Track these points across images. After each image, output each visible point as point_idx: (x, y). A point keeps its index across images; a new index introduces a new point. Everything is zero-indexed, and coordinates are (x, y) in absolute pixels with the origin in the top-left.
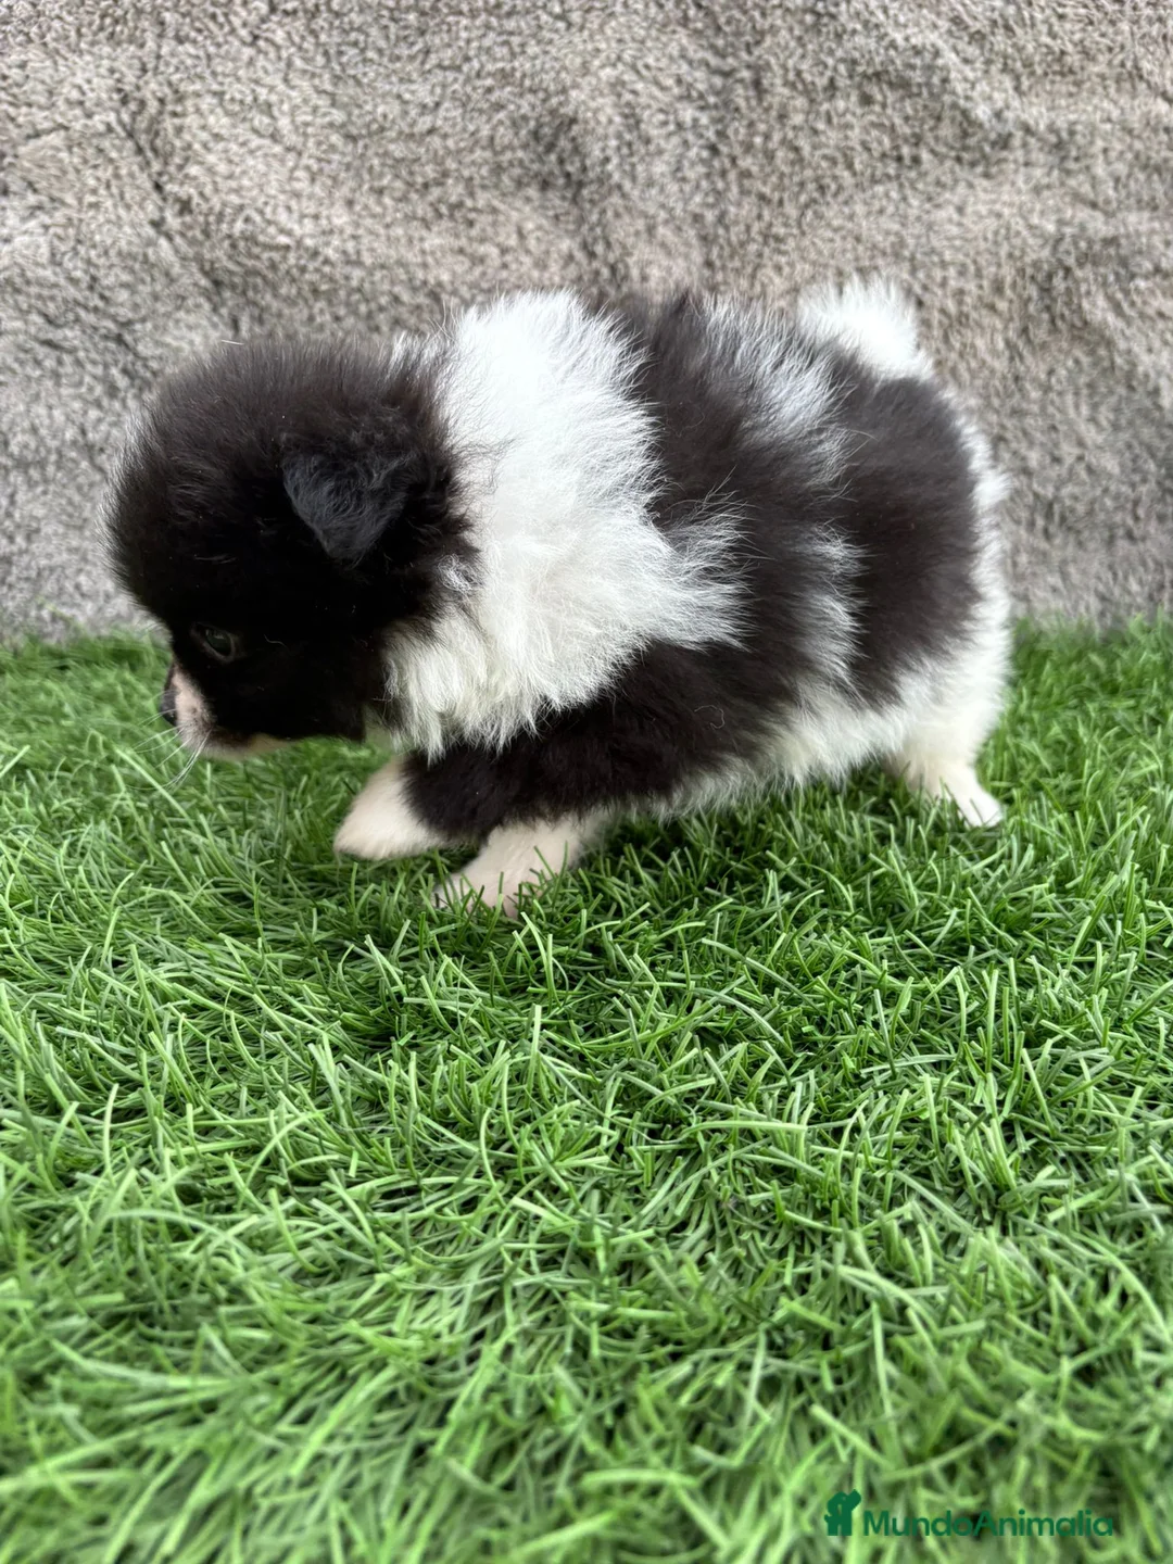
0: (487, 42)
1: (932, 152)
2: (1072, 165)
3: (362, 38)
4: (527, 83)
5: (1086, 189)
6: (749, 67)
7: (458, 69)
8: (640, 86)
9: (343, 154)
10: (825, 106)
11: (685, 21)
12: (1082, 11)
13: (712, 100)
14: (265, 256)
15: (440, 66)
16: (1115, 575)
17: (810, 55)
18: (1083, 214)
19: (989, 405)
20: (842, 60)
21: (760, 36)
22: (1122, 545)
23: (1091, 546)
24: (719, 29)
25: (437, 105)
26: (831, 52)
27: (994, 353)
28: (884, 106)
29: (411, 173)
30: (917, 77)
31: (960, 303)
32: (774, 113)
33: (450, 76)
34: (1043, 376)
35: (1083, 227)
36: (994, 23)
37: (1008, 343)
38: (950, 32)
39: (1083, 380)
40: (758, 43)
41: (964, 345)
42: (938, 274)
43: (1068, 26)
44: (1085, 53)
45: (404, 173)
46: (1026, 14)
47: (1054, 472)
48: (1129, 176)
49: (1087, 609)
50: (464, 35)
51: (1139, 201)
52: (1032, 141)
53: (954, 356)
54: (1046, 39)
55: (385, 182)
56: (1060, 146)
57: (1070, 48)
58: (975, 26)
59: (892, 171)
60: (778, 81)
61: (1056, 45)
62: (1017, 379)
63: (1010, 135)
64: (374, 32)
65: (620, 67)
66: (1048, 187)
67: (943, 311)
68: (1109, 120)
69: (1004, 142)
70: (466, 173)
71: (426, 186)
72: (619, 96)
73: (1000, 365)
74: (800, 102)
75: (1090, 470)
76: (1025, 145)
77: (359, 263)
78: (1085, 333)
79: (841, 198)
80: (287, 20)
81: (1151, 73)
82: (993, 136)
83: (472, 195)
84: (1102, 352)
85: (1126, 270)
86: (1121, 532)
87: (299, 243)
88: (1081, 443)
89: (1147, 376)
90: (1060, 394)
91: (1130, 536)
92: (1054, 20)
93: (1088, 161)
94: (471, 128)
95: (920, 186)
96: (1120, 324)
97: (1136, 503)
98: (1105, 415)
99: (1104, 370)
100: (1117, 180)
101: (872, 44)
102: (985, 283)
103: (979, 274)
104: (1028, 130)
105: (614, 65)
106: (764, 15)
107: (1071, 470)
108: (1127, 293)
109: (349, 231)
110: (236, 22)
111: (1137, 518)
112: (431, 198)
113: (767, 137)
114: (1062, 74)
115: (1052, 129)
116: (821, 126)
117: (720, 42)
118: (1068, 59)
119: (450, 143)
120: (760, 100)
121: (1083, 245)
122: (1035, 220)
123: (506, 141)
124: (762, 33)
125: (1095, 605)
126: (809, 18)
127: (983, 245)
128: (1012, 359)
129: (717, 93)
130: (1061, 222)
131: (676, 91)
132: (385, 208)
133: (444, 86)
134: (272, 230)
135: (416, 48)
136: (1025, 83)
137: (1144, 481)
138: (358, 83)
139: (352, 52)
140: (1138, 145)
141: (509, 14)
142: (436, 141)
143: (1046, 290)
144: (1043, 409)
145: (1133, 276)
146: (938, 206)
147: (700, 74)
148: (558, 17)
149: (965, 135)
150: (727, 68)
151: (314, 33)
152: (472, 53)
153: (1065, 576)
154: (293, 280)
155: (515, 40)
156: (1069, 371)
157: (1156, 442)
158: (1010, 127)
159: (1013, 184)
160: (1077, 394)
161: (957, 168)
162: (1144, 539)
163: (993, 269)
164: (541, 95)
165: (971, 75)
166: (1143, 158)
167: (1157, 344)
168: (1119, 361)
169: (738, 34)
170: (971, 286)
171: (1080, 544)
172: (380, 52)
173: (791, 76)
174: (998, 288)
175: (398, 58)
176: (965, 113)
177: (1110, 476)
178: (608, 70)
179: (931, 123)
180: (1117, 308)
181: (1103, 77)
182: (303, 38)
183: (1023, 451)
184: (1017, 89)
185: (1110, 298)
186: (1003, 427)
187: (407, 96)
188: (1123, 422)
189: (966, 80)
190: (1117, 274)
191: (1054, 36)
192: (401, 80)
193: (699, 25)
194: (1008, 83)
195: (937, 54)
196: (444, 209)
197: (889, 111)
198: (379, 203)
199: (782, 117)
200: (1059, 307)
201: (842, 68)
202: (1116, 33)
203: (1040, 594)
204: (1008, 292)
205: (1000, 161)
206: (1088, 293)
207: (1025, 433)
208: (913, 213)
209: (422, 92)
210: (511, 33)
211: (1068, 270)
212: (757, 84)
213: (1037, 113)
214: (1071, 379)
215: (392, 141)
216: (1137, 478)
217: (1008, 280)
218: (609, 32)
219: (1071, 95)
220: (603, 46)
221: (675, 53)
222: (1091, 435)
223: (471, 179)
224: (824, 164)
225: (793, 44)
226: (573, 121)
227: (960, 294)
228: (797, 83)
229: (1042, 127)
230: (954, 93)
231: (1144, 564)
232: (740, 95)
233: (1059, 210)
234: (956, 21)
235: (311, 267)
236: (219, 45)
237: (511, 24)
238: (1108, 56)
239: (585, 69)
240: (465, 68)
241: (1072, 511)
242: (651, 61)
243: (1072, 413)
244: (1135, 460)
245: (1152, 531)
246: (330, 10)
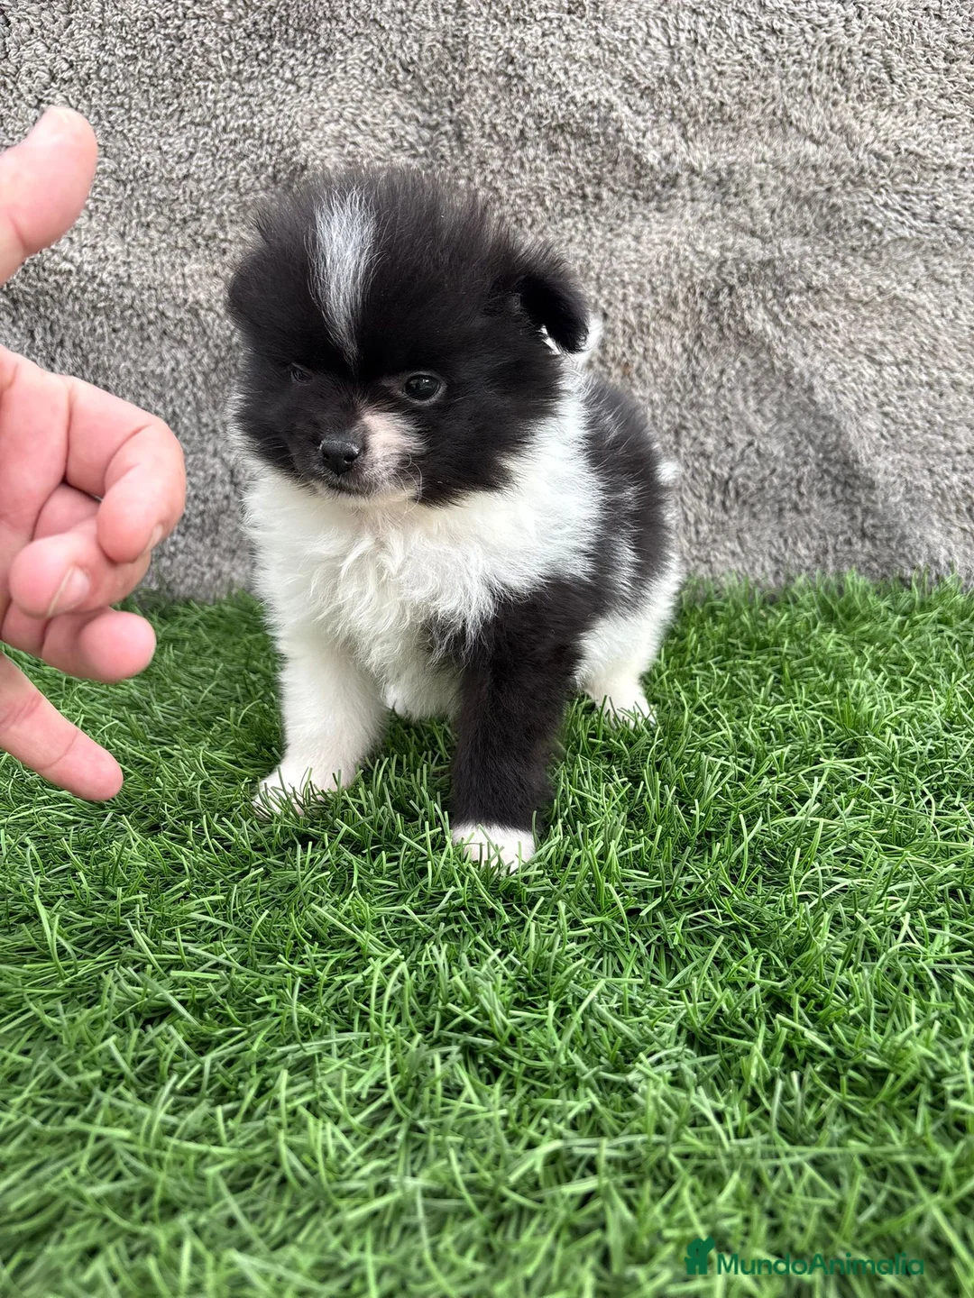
0: (230, 104)
1: (612, 190)
2: (732, 200)
3: (127, 100)
4: (265, 136)
5: (745, 219)
6: (451, 122)
7: (209, 125)
8: (359, 139)
9: (115, 195)
10: (518, 153)
11: (396, 84)
12: (738, 68)
13: (422, 149)
14: (51, 279)
15: (192, 123)
16: (786, 541)
17: (503, 110)
18: (743, 240)
19: (670, 400)
20: (530, 115)
21: (459, 96)
22: (789, 516)
23: (763, 517)
24: (425, 90)
25: (192, 154)
26: (520, 109)
27: (673, 356)
28: (569, 153)
29: (172, 211)
30: (594, 128)
31: (640, 315)
32: (474, 160)
33: (202, 130)
34: (716, 376)
35: (742, 252)
36: (661, 80)
37: (685, 349)
38: (622, 88)
39: (749, 379)
40: (458, 101)
41: (646, 350)
42: (619, 292)
43: (726, 81)
44: (742, 103)
45: (166, 211)
46: (689, 72)
47: (728, 455)
48: (783, 207)
49: (763, 568)
50: (211, 97)
51: (792, 229)
52: (697, 180)
53: (637, 358)
54: (707, 93)
55: (149, 218)
56: (722, 184)
57: (727, 99)
58: (644, 83)
59: (578, 207)
60: (477, 134)
61: (716, 98)
62: (694, 377)
63: (677, 175)
64: (136, 95)
65: (342, 122)
66: (712, 219)
67: (625, 322)
68: (764, 161)
69: (672, 181)
70: (217, 211)
71: (185, 221)
72: (343, 146)
73: (679, 366)
74: (497, 150)
75: (758, 452)
76: (691, 184)
77: (129, 285)
78: (747, 339)
79: (536, 229)
80: (66, 86)
81: (799, 120)
82: (662, 177)
83: (223, 228)
84: (763, 356)
85: (782, 288)
86: (788, 506)
87: (79, 269)
88: (750, 432)
89: (801, 375)
90: (730, 390)
91: (795, 508)
92: (714, 76)
93: (747, 196)
94: (220, 174)
95: (602, 219)
96: (779, 333)
97: (799, 482)
98: (769, 407)
99: (767, 371)
100: (773, 212)
101: (555, 101)
102: (660, 299)
103: (654, 291)
104: (693, 171)
105: (337, 121)
106: (462, 78)
107: (743, 452)
108: (783, 306)
109: (121, 258)
110: (23, 89)
111: (801, 494)
112: (189, 231)
113: (470, 179)
114: (724, 122)
115: (713, 169)
116: (515, 171)
117: (426, 101)
118: (727, 109)
119: (203, 186)
120: (462, 149)
121: (743, 266)
122: (701, 247)
123: (249, 184)
124: (462, 93)
125: (770, 566)
126: (501, 80)
127: (656, 268)
128: (689, 360)
129: (426, 144)
130: (723, 248)
131: (390, 142)
132: (151, 239)
133: (195, 139)
134: (56, 258)
135: (171, 109)
136: (691, 131)
137: (805, 463)
138: (126, 137)
139: (118, 112)
140: (790, 181)
141: (249, 79)
142: (191, 184)
143: (714, 304)
144: (717, 403)
145: (788, 293)
146: (618, 236)
147: (411, 128)
148: (288, 82)
149: (639, 176)
150: (433, 123)
151: (85, 96)
152: (218, 112)
153: (742, 543)
154: (77, 298)
155: (253, 101)
156: (738, 372)
157: (813, 431)
158: (676, 169)
159: (682, 217)
160: (745, 390)
161: (634, 204)
162: (808, 511)
163: (666, 288)
164: (277, 146)
165: (642, 125)
166: (794, 191)
167: (811, 349)
168: (778, 364)
169: (440, 94)
170: (649, 302)
171: (754, 516)
172: (142, 111)
173: (488, 129)
174: (673, 303)
175: (158, 117)
176: (637, 157)
177: (776, 459)
178: (332, 125)
179: (610, 166)
180: (775, 320)
181: (758, 124)
182: (79, 101)
183: (702, 438)
184: (683, 135)
185: (768, 311)
186: (684, 418)
187: (165, 148)
188: (785, 414)
189: (637, 129)
190: (775, 291)
191: (715, 91)
192: (161, 134)
193: (408, 87)
194: (675, 130)
195: (611, 108)
196: (200, 240)
197: (573, 157)
198: (146, 235)
199: (482, 163)
200: (725, 319)
201: (530, 122)
202: (767, 87)
203: (721, 558)
204: (681, 306)
205: (669, 198)
206: (749, 307)
207: (703, 423)
208: (597, 241)
209: (179, 145)
210: (251, 95)
211: (732, 288)
212: (459, 136)
213: (700, 155)
214: (739, 378)
215: (154, 184)
216: (799, 460)
217: (681, 297)
218: (331, 93)
219: (731, 139)
220: (327, 105)
221: (389, 111)
222: (758, 424)
223: (222, 215)
224: (519, 201)
225: (488, 102)
226: (304, 168)
227: (639, 307)
228: (492, 133)
229: (705, 168)
230: (626, 141)
231: (810, 532)
232: (444, 146)
233: (722, 238)
234: (628, 79)
235: (90, 289)
236: (10, 108)
237: (249, 88)
238: (761, 106)
239: (313, 124)
240: (214, 125)
241: (745, 487)
242: (368, 118)
243: (741, 407)
244: (797, 445)
245: (815, 505)
246: (99, 78)
